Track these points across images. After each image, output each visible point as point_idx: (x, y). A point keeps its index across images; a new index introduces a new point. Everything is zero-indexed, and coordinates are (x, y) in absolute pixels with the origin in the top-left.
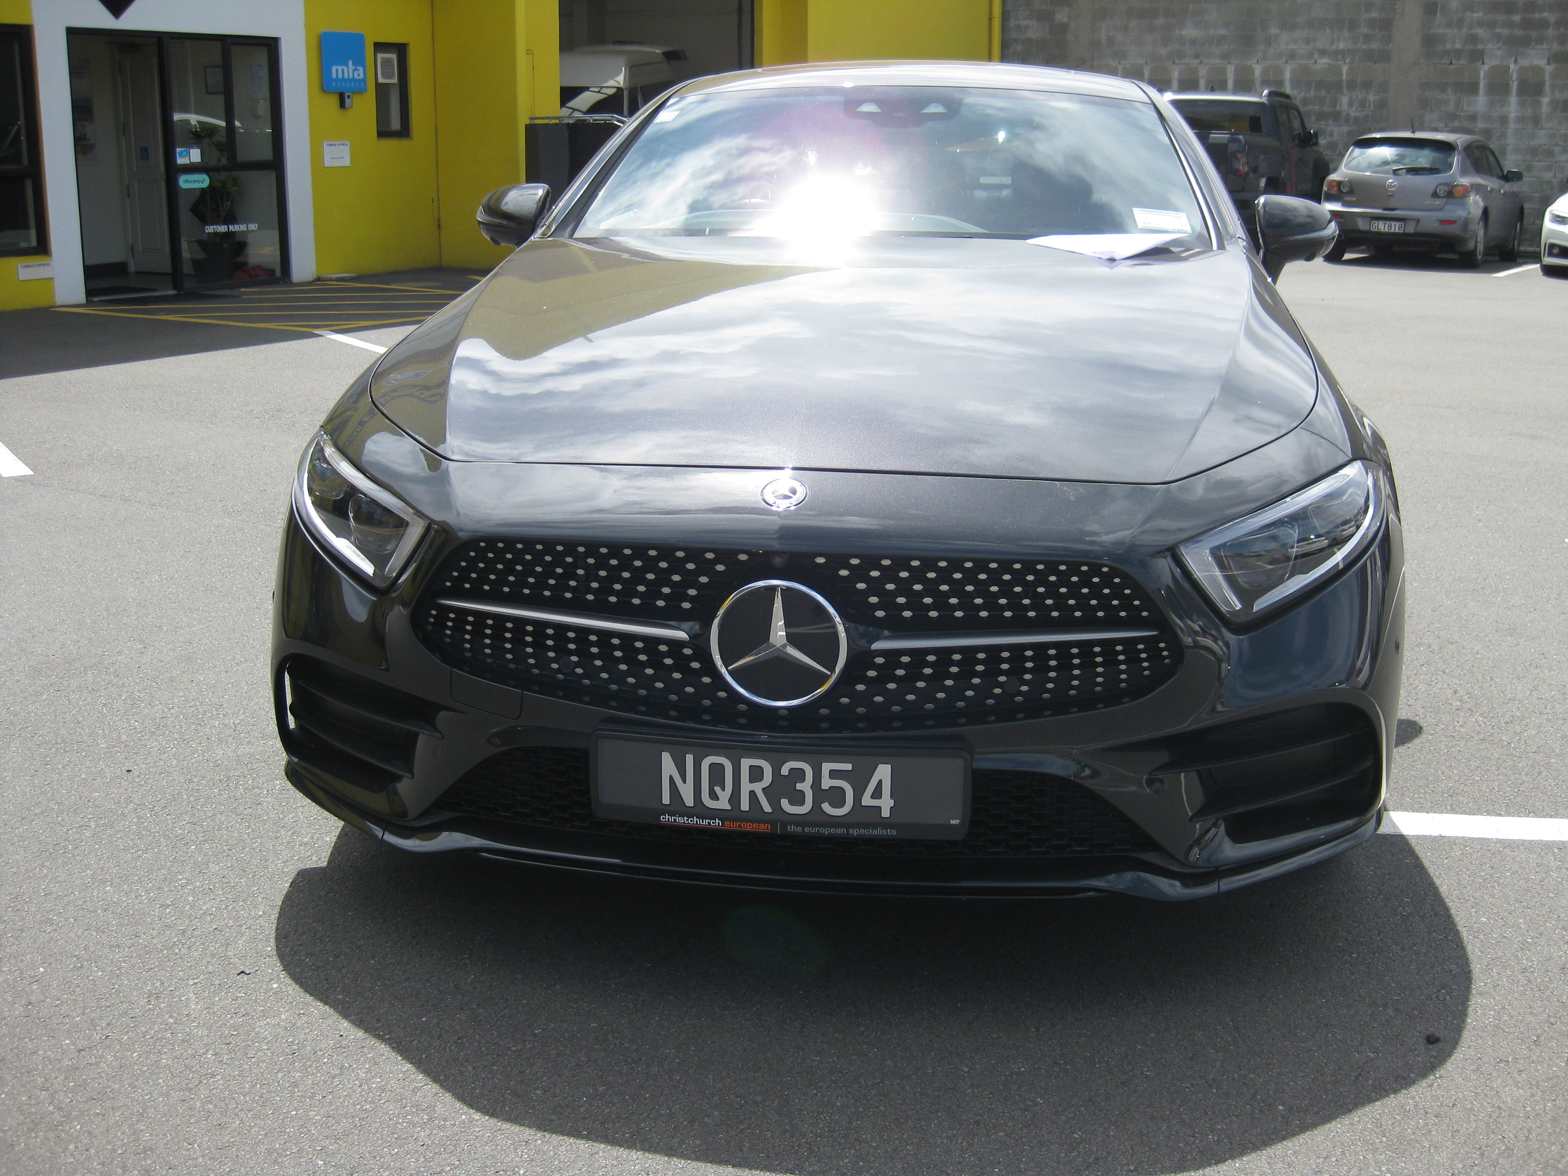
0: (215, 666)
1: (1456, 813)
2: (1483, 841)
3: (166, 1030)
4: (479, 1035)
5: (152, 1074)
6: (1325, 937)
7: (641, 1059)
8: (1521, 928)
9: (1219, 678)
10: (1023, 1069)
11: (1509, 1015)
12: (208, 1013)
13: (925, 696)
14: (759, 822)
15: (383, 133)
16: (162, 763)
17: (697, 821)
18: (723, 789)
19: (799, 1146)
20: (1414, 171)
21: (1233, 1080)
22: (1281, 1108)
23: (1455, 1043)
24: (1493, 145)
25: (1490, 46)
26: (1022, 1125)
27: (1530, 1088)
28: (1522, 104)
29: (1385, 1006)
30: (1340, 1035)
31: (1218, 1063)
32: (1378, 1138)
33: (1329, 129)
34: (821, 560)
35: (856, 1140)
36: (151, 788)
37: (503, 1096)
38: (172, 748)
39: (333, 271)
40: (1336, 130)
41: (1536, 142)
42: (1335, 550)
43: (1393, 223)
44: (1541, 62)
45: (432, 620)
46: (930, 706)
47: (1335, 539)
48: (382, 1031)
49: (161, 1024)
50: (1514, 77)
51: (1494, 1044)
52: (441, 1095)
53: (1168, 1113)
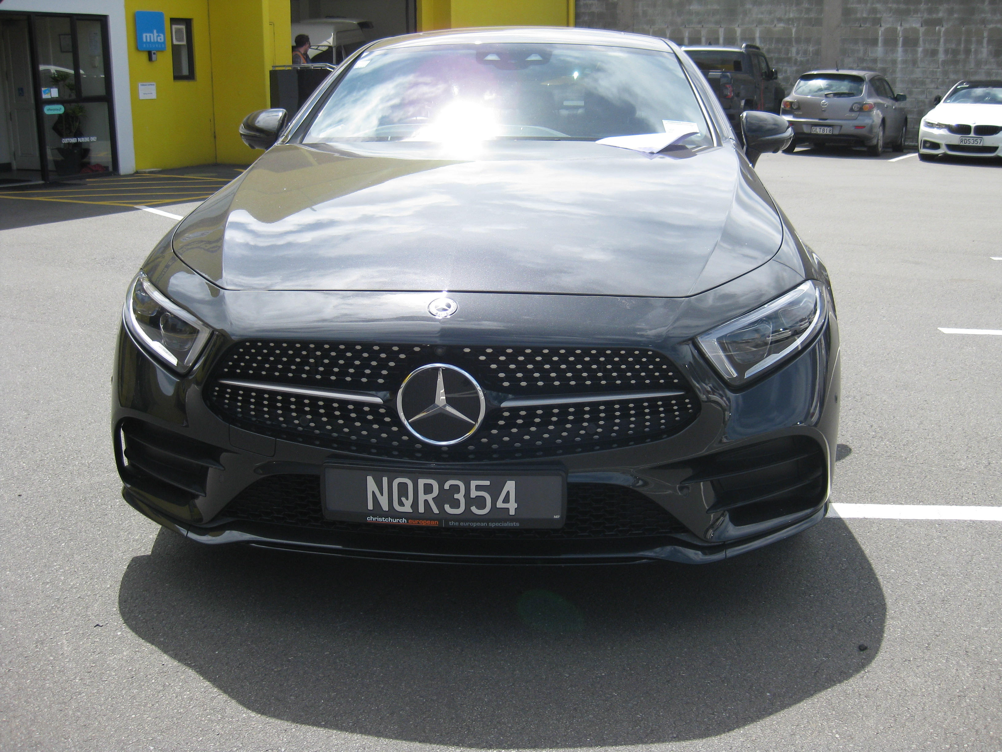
0: (75, 426)
1: (874, 503)
2: (891, 521)
3: (49, 665)
4: (253, 661)
5: (40, 693)
6: (793, 584)
7: (358, 674)
8: (916, 575)
9: (724, 422)
10: (603, 674)
11: (910, 631)
12: (76, 652)
13: (536, 436)
14: (431, 520)
15: (178, 77)
16: (41, 490)
17: (390, 520)
18: (407, 499)
19: (461, 728)
20: (838, 95)
21: (738, 677)
22: (768, 694)
23: (877, 650)
24: (888, 78)
25: (885, 15)
26: (604, 710)
27: (925, 677)
28: (905, 51)
29: (832, 627)
30: (804, 647)
31: (728, 667)
32: (830, 712)
33: (784, 68)
34: (467, 350)
35: (498, 723)
36: (35, 506)
37: (269, 701)
38: (48, 480)
39: (146, 167)
40: (789, 69)
41: (914, 76)
42: (796, 338)
43: (826, 128)
44: (917, 25)
45: (216, 394)
46: (539, 443)
47: (796, 331)
48: (190, 661)
49: (45, 660)
50: (900, 34)
51: (901, 650)
52: (229, 701)
53: (697, 699)
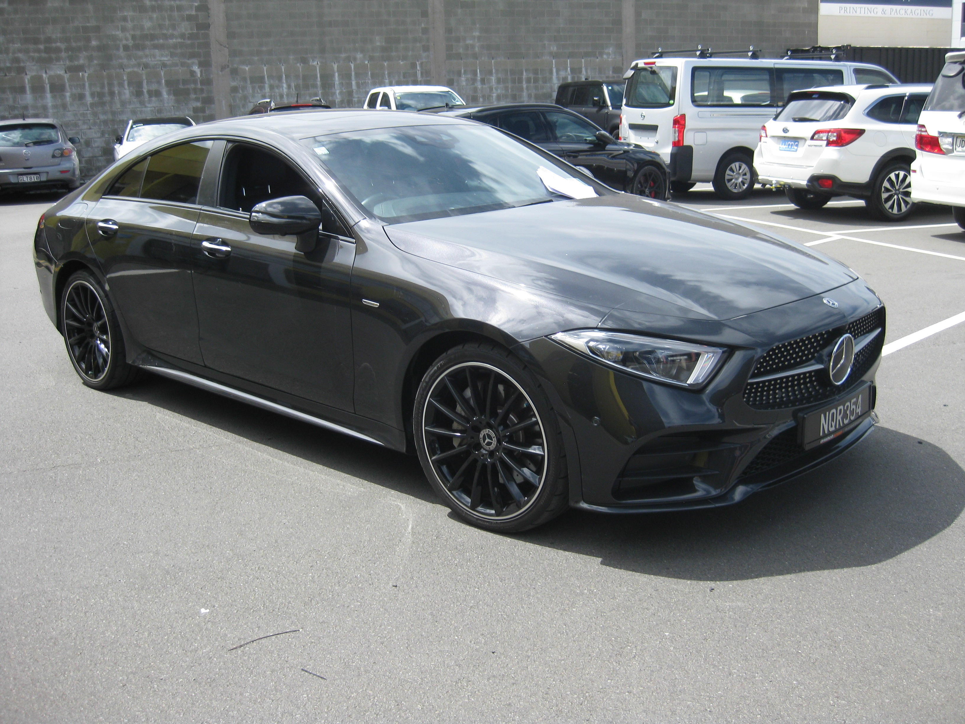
20: (37, 143)
25: (28, 64)
28: (54, 97)
41: (66, 119)
43: (32, 176)
44: (62, 72)
50: (47, 81)
